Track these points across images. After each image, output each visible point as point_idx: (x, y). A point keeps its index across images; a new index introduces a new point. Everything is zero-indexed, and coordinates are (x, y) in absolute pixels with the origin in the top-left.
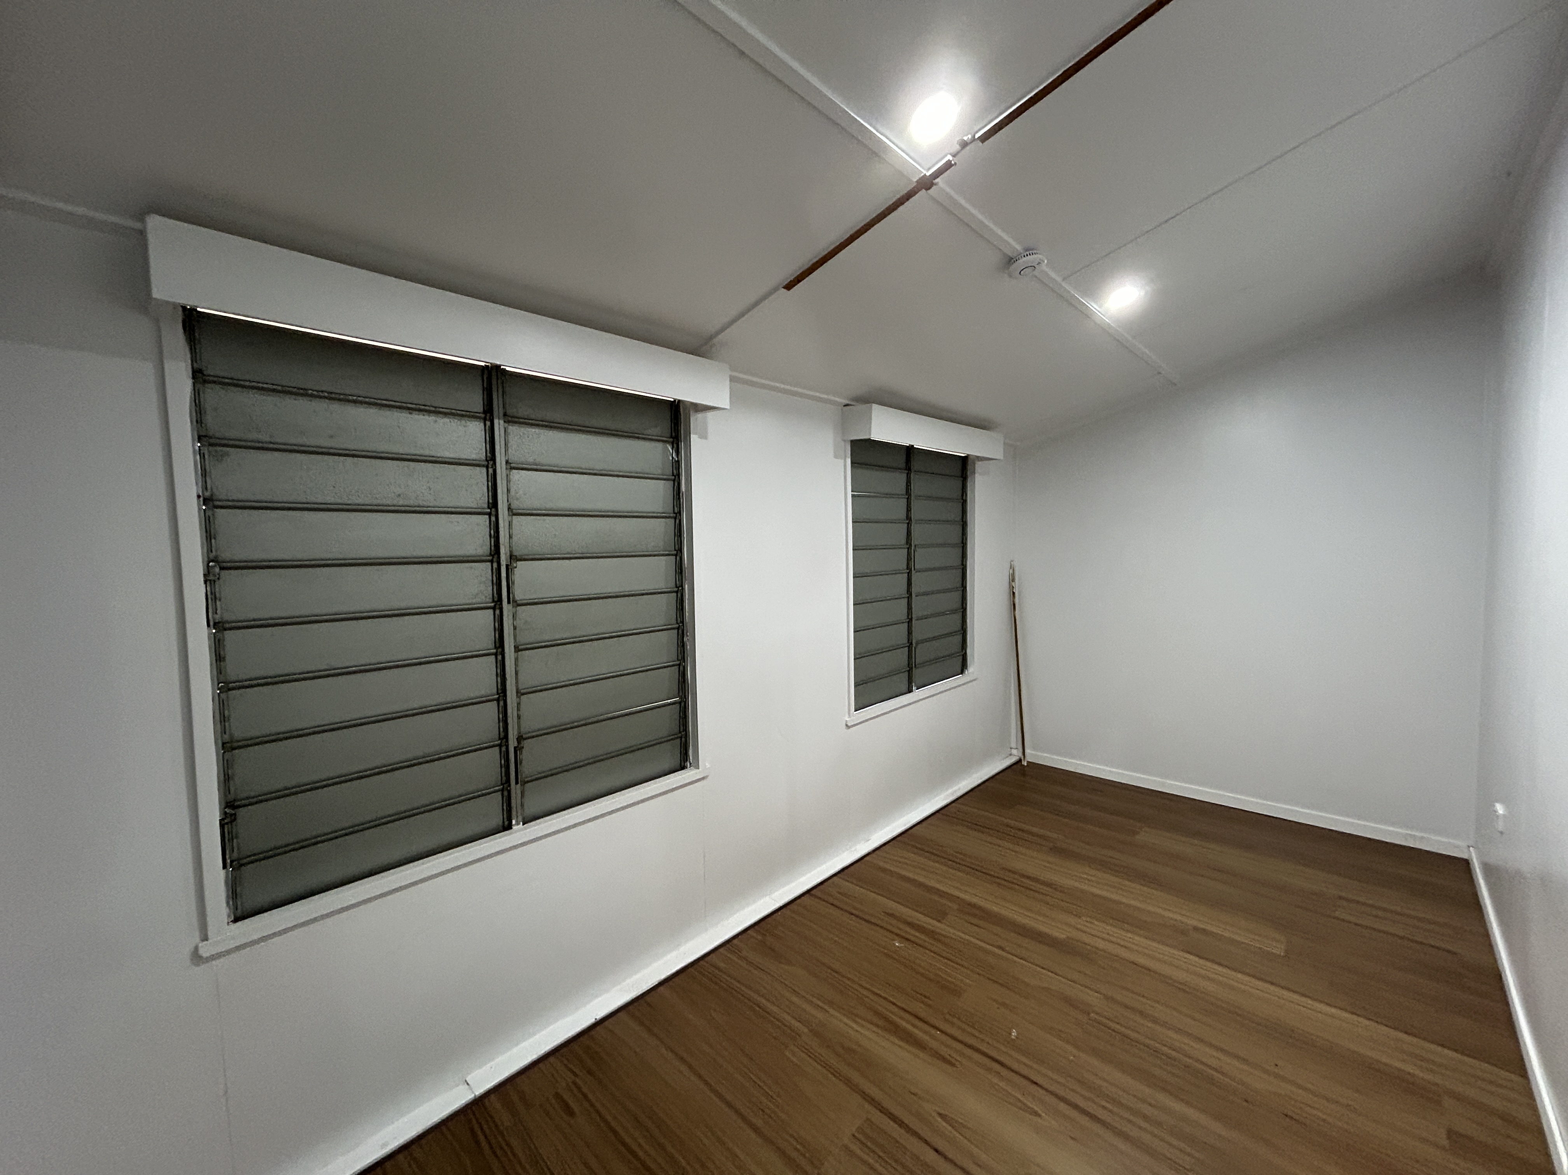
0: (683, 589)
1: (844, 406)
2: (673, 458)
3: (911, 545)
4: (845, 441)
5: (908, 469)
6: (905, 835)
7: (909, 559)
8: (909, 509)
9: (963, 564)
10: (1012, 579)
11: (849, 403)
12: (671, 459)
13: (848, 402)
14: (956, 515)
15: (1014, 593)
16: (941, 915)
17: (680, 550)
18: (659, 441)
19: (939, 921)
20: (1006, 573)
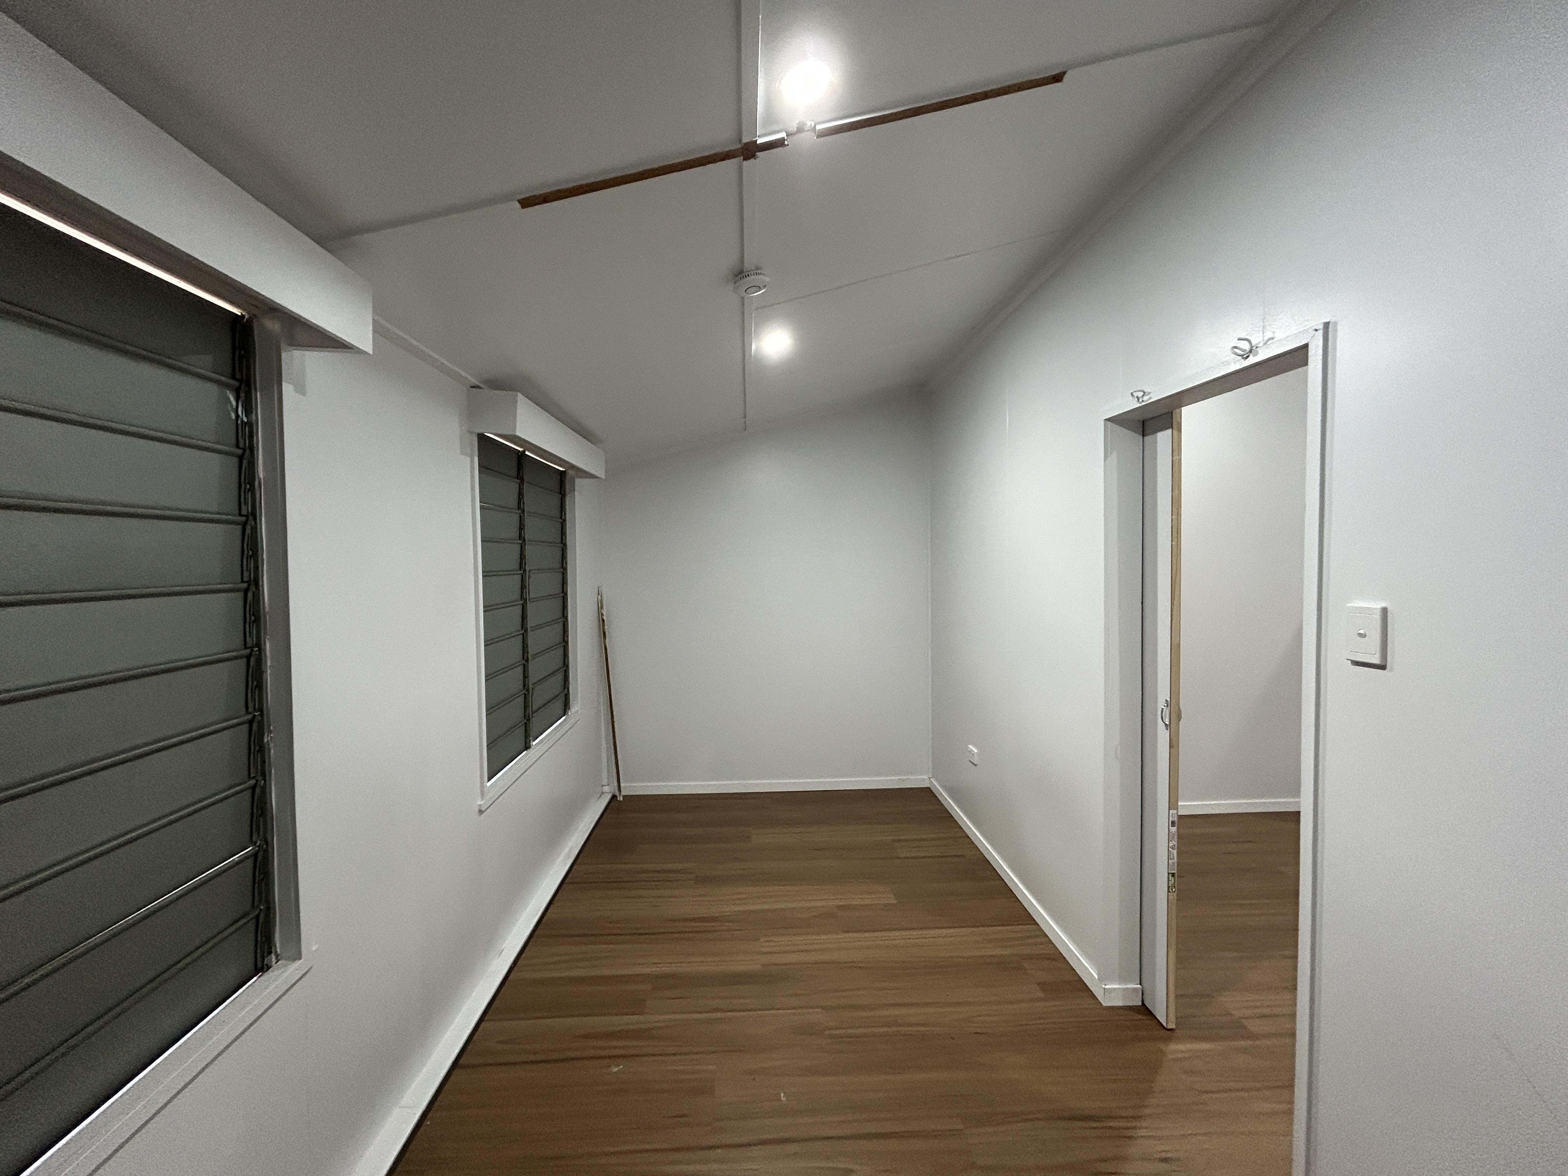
0: (261, 650)
1: (472, 387)
2: (237, 416)
3: (525, 571)
4: (471, 433)
5: (520, 477)
6: (541, 926)
7: (523, 587)
8: (521, 527)
9: (563, 592)
10: (600, 606)
11: (479, 384)
12: (233, 416)
13: (477, 383)
14: (555, 536)
15: (603, 620)
16: (638, 1006)
17: (255, 583)
18: (210, 380)
19: (642, 1013)
20: (595, 598)
